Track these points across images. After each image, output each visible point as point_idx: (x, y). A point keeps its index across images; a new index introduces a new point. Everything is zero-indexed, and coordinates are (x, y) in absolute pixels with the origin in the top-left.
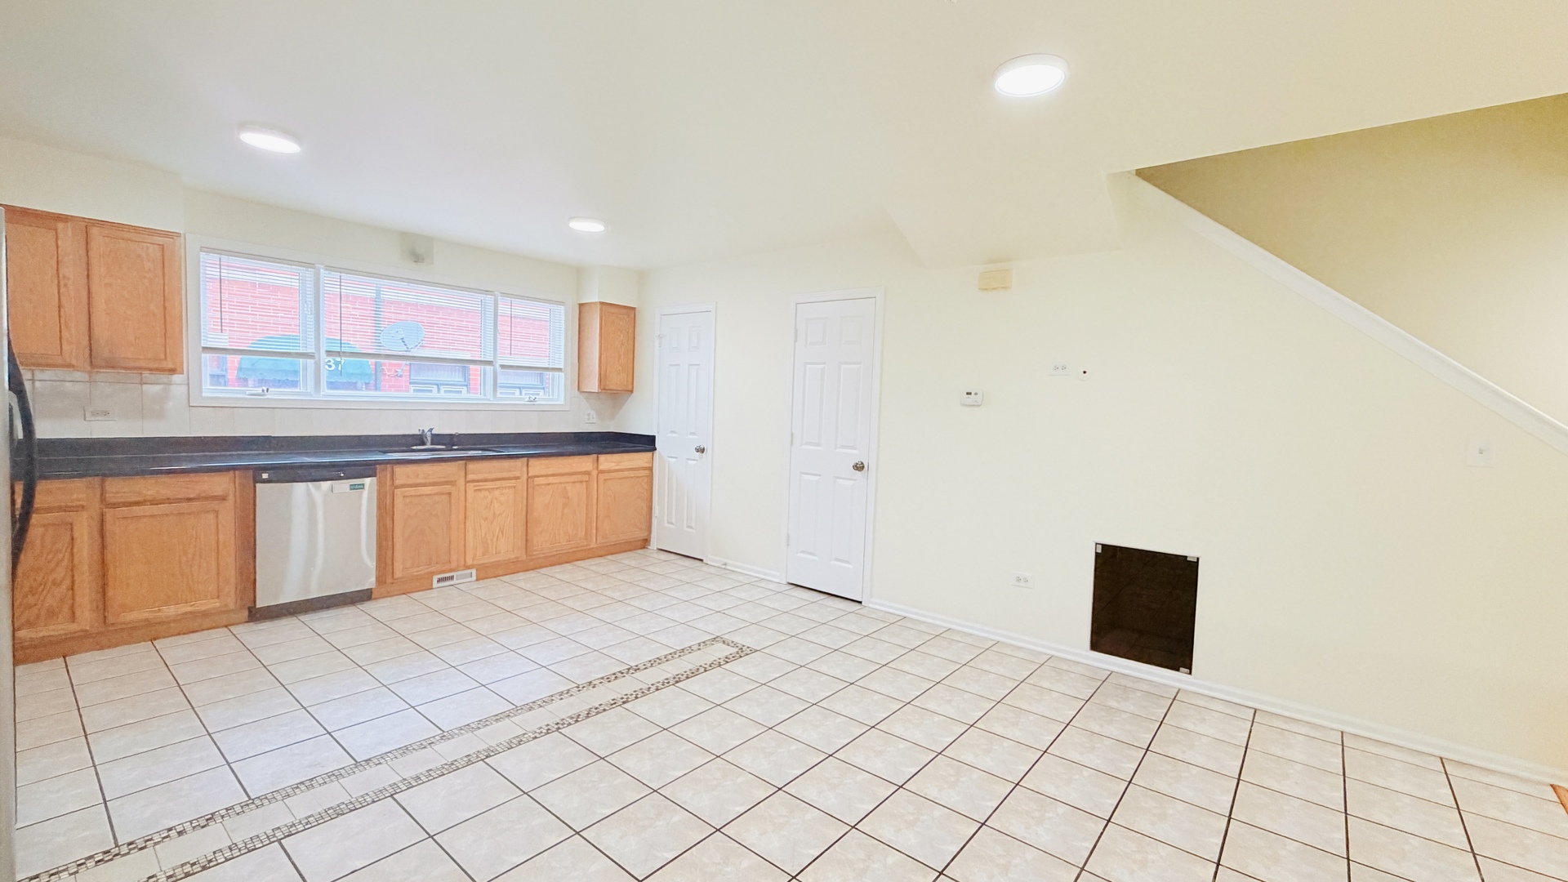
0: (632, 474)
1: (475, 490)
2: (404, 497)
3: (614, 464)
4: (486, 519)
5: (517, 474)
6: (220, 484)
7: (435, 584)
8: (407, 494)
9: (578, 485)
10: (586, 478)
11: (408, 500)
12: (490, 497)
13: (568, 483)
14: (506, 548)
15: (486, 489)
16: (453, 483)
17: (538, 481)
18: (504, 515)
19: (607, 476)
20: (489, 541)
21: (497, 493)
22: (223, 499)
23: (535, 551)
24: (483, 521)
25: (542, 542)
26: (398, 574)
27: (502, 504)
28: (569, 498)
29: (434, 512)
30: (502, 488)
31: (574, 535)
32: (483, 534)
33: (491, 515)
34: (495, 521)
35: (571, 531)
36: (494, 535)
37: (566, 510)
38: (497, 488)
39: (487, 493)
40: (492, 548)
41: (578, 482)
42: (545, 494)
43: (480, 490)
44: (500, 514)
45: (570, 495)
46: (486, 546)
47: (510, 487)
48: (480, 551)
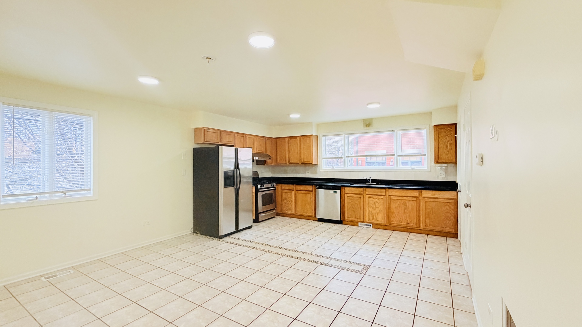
0: (442, 200)
1: (369, 198)
2: (348, 197)
3: (431, 195)
4: (373, 208)
5: (384, 194)
6: (310, 188)
7: (359, 225)
8: (348, 196)
9: (411, 202)
10: (415, 199)
11: (349, 198)
12: (374, 201)
13: (407, 200)
14: (381, 219)
15: (373, 198)
16: (362, 194)
17: (392, 197)
19: (427, 200)
20: (374, 215)
21: (377, 199)
22: (312, 191)
23: (392, 223)
24: (372, 208)
25: (395, 221)
26: (346, 218)
27: (378, 204)
28: (407, 206)
29: (356, 203)
30: (378, 198)
31: (411, 221)
32: (372, 213)
33: (375, 207)
34: (376, 209)
35: (408, 219)
36: (376, 214)
37: (406, 211)
38: (377, 198)
39: (373, 199)
40: (376, 218)
41: (411, 200)
42: (396, 203)
43: (371, 198)
44: (378, 207)
45: (408, 205)
46: (373, 217)
47: (381, 198)
48: (371, 218)
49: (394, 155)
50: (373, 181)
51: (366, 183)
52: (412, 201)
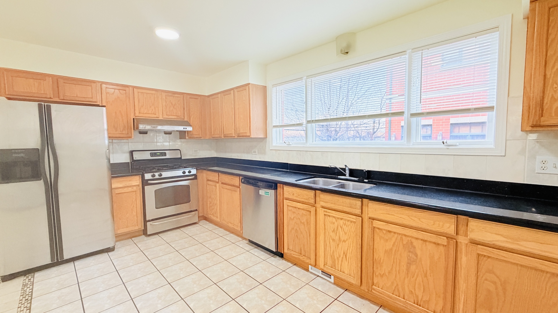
1: (325, 215)
2: (289, 206)
3: (501, 239)
4: (333, 240)
5: (358, 212)
7: (309, 270)
8: (289, 204)
9: (430, 246)
10: (443, 240)
11: (290, 208)
12: (336, 224)
13: (417, 239)
14: (349, 272)
15: (334, 217)
17: (376, 224)
18: (347, 242)
19: (485, 251)
20: (336, 257)
21: (341, 222)
23: (374, 290)
24: (331, 241)
26: (286, 248)
27: (346, 233)
28: (416, 255)
29: (302, 221)
30: (345, 220)
31: (428, 302)
32: (332, 252)
33: (337, 238)
34: (340, 246)
35: (420, 294)
36: (340, 256)
37: (413, 268)
38: (341, 219)
39: (334, 220)
40: (339, 266)
41: (430, 242)
42: (387, 240)
43: (329, 216)
44: (344, 241)
45: (419, 253)
46: (334, 262)
47: (351, 222)
48: (329, 262)
49: (402, 113)
50: (353, 173)
51: (339, 177)
52: (434, 245)
